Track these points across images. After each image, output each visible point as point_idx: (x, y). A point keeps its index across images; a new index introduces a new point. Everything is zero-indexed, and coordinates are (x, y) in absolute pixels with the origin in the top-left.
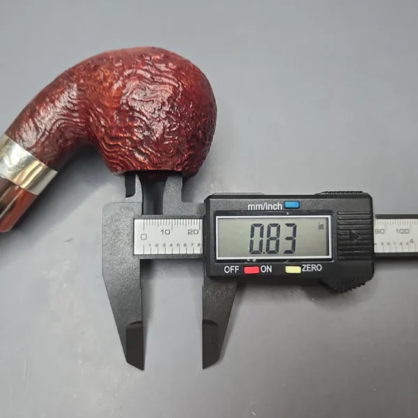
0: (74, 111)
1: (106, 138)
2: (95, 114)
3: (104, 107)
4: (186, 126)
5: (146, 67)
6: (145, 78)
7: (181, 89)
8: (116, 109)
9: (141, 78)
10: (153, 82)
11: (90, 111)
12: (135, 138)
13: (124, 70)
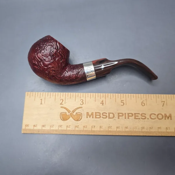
0: (67, 71)
1: (63, 58)
2: (62, 65)
3: (58, 64)
4: (41, 44)
5: (40, 65)
6: (43, 63)
7: (36, 53)
8: (55, 61)
9: (44, 64)
10: (41, 60)
11: (62, 67)
12: (56, 50)
13: (46, 69)
